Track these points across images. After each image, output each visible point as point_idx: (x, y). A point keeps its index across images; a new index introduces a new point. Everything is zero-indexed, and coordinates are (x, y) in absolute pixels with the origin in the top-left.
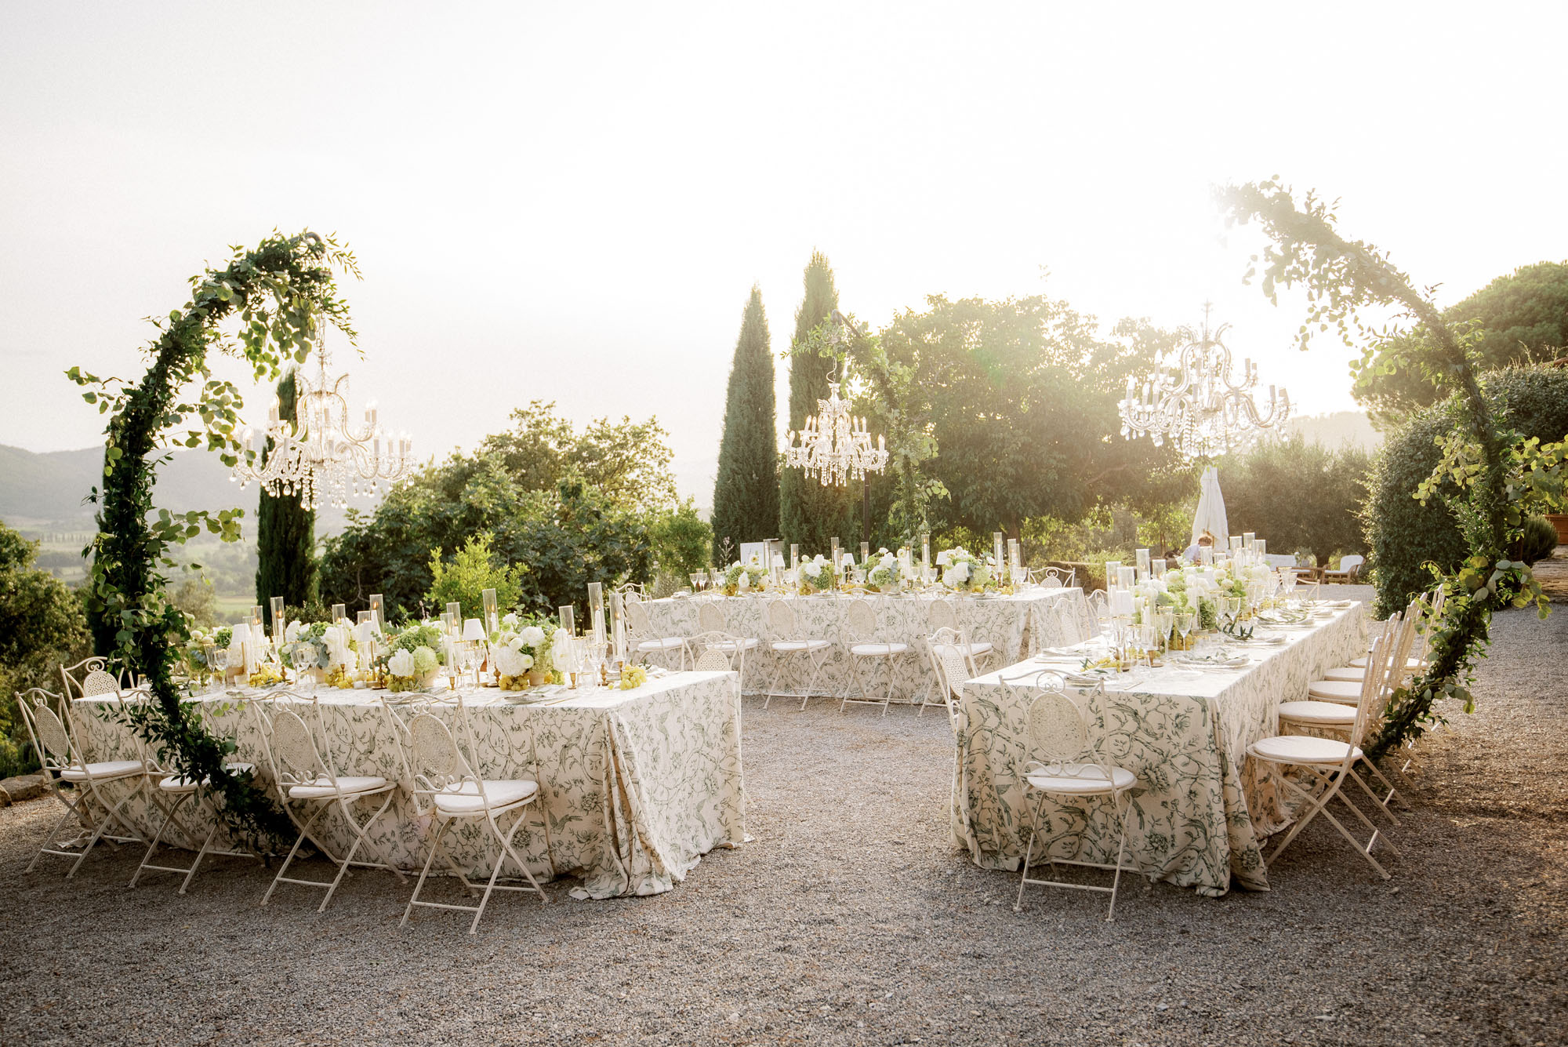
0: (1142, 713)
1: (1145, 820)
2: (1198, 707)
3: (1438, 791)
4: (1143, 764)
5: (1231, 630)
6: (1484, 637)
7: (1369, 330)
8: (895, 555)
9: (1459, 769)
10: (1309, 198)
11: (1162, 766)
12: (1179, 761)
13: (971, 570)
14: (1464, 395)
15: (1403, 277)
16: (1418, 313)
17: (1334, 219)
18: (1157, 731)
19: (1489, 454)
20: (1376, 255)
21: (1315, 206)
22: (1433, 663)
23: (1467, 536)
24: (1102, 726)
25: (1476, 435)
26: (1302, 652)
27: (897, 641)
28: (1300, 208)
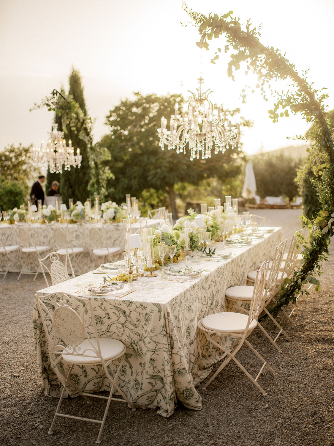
0: (128, 312)
1: (133, 372)
2: (156, 309)
3: (305, 326)
4: (130, 340)
5: (205, 250)
6: (327, 251)
7: (275, 92)
8: (83, 205)
9: (317, 310)
10: (248, 24)
11: (140, 343)
12: (147, 340)
13: (115, 213)
14: (320, 127)
15: (292, 66)
16: (299, 84)
17: (260, 34)
18: (136, 323)
19: (331, 157)
20: (280, 54)
21: (251, 28)
22: (303, 264)
23: (321, 199)
24: (109, 318)
25: (325, 148)
26: (241, 260)
27: (80, 246)
28: (244, 29)
